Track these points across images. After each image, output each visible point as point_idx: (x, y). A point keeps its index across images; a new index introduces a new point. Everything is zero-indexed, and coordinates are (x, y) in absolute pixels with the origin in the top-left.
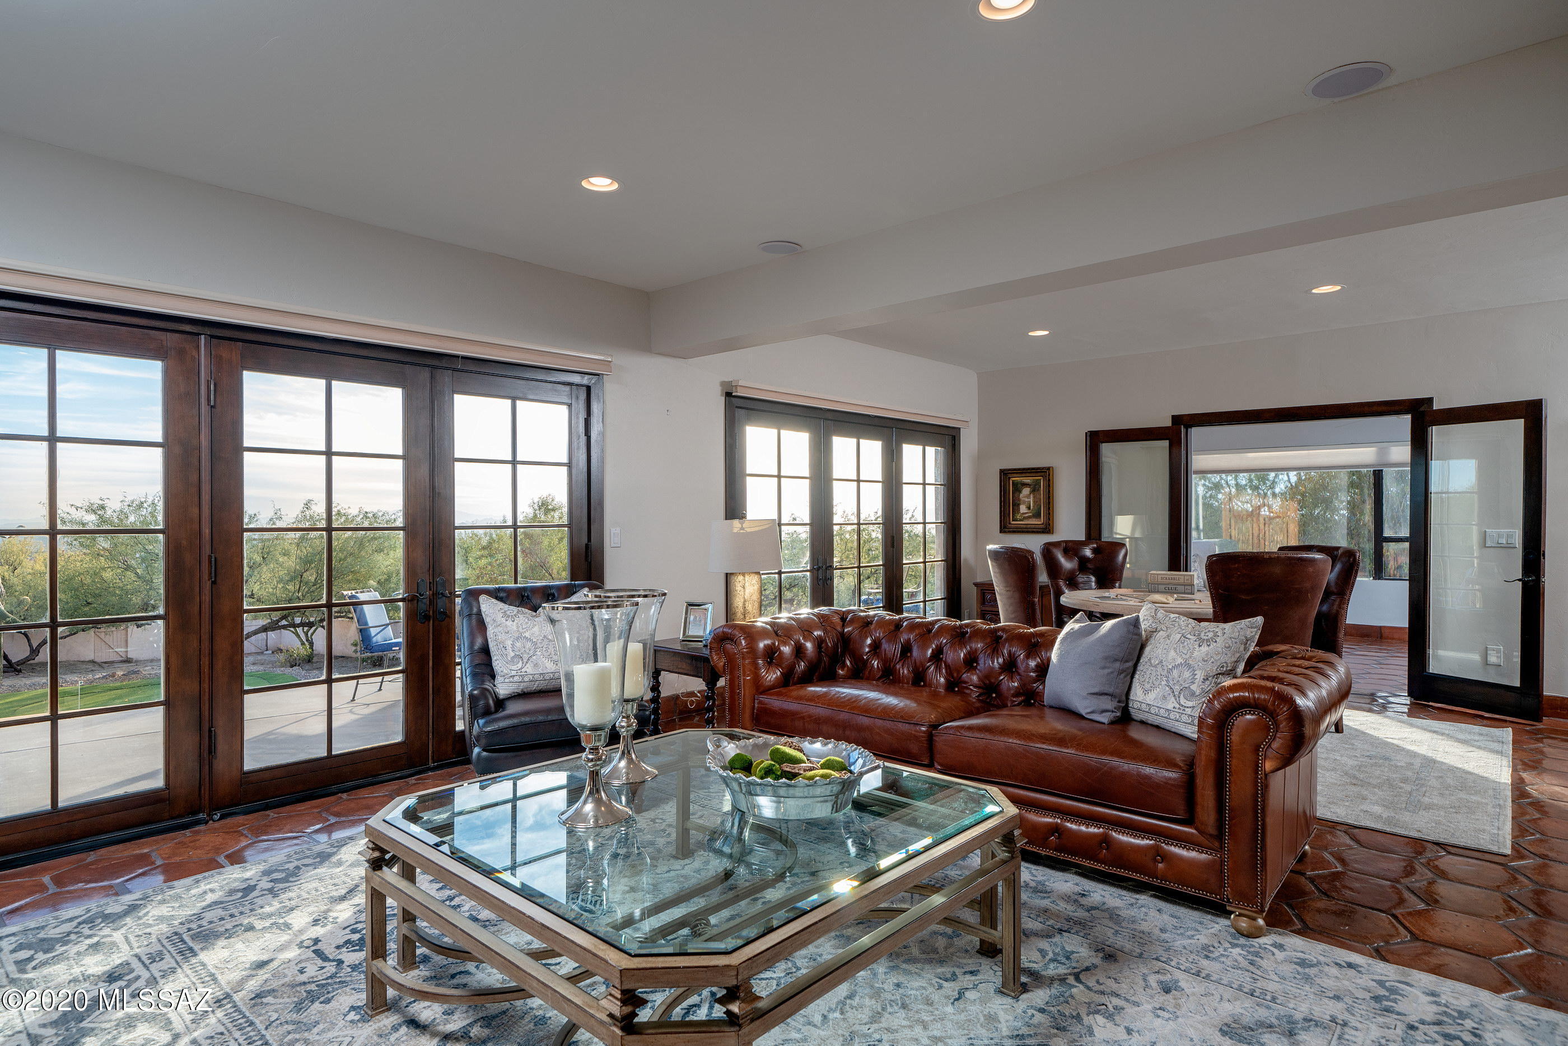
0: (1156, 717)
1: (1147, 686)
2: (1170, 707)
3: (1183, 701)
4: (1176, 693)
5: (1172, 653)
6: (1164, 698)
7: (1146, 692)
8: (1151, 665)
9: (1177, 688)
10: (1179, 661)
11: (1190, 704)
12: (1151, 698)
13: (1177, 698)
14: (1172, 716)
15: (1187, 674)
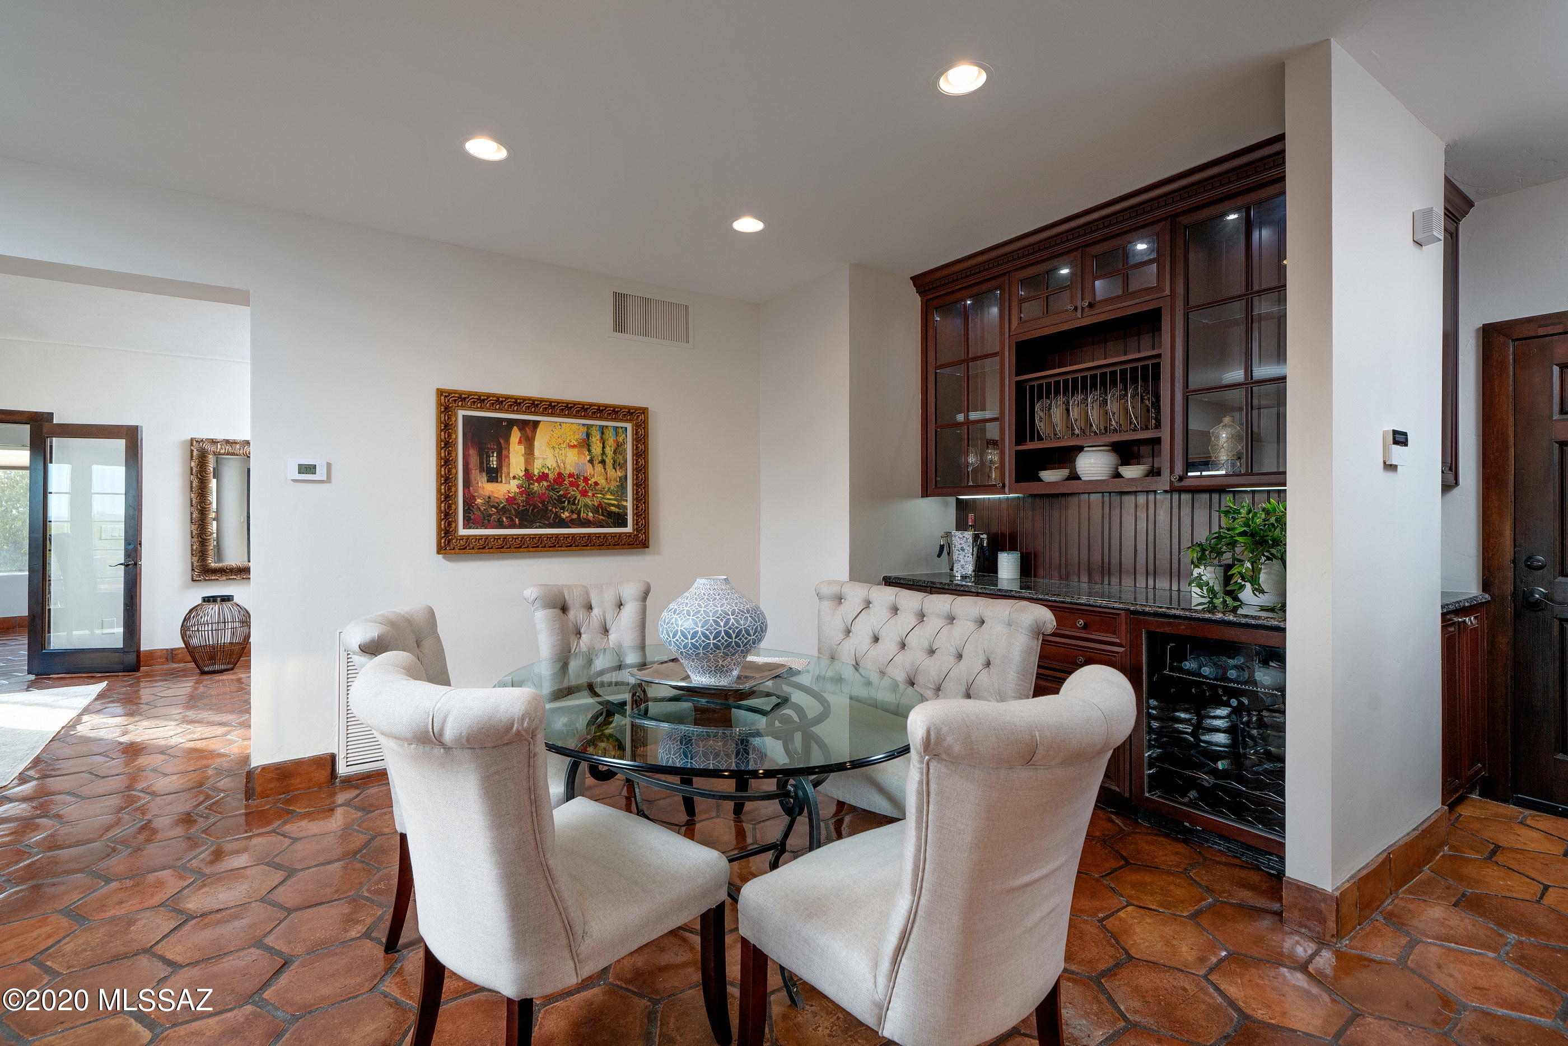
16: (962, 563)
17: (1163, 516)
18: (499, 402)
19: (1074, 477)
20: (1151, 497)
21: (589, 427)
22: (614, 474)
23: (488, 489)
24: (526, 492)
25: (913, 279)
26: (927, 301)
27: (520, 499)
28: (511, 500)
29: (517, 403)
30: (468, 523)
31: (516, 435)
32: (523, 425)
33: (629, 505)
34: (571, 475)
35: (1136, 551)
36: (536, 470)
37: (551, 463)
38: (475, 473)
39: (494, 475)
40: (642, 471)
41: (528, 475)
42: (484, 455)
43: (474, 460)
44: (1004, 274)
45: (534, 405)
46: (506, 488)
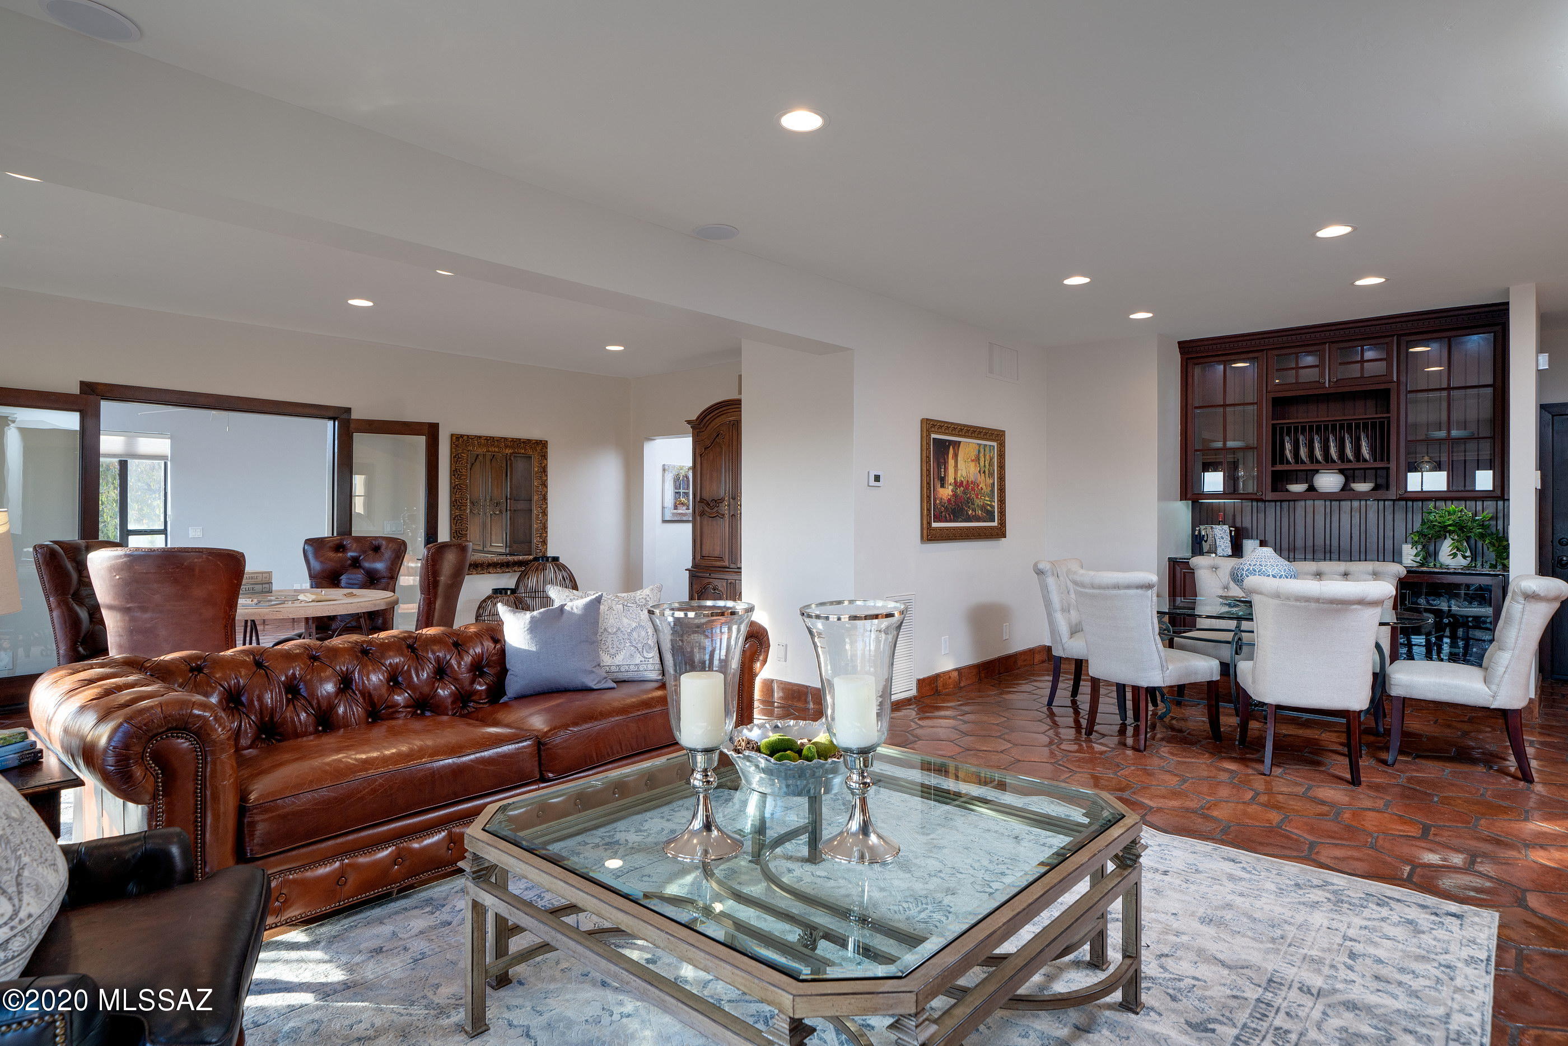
0: (626, 674)
1: (612, 651)
2: (638, 662)
3: (645, 654)
4: (640, 650)
5: (625, 621)
6: (632, 656)
7: (613, 656)
8: (610, 633)
9: (640, 646)
10: (634, 625)
11: (651, 655)
12: (619, 659)
13: (641, 653)
14: (641, 669)
15: (643, 633)
16: (1223, 547)
17: (1372, 516)
19: (1312, 488)
20: (1363, 503)
21: (979, 445)
22: (990, 481)
25: (1179, 343)
26: (1187, 359)
33: (996, 504)
34: (972, 482)
35: (1351, 537)
40: (1002, 479)
44: (1263, 350)
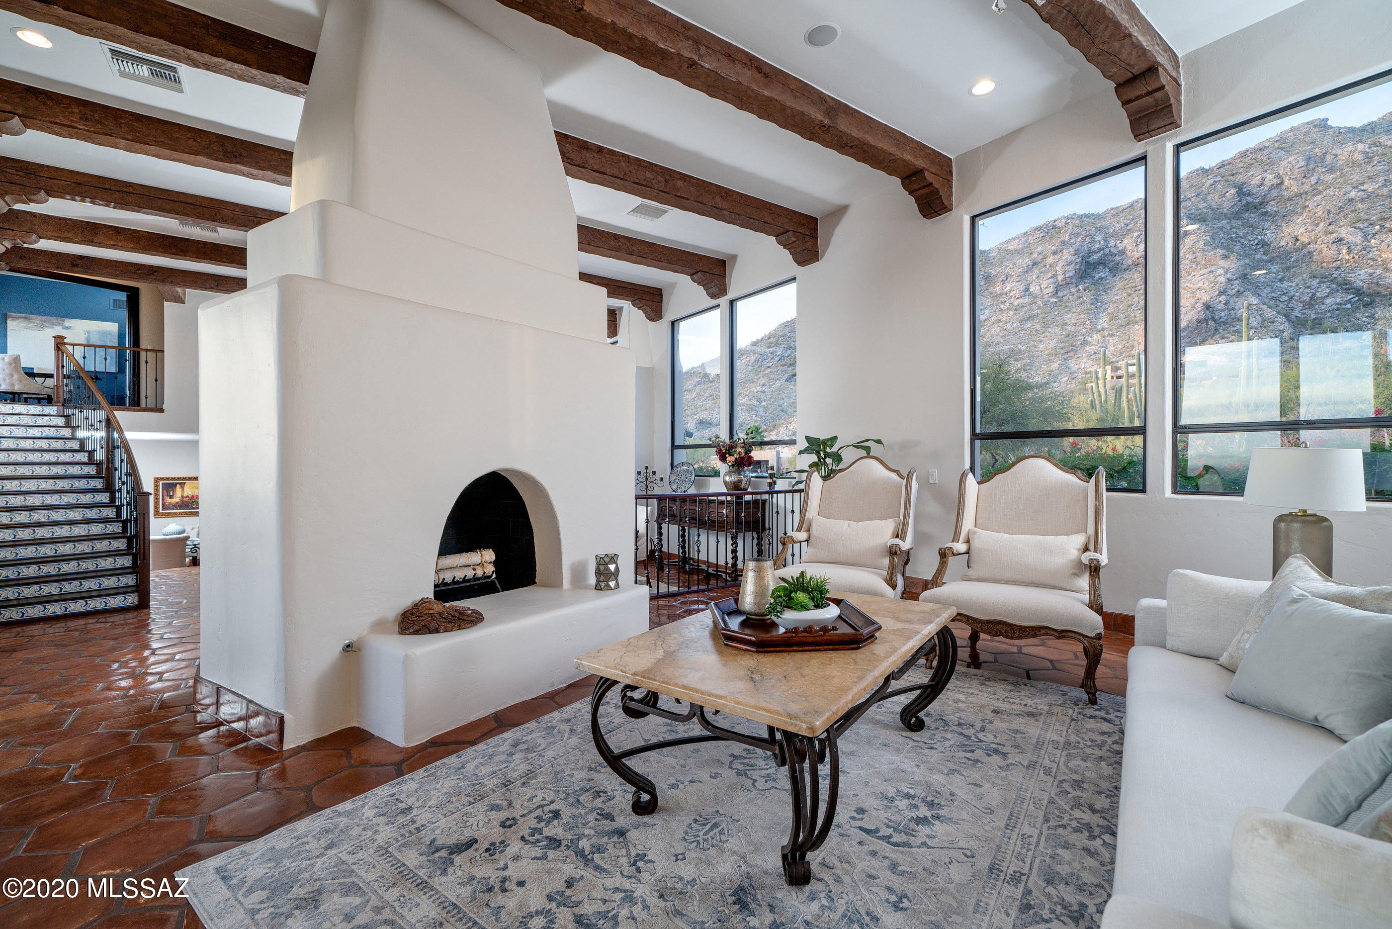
18: (173, 479)
23: (169, 500)
24: (182, 501)
27: (180, 503)
28: (177, 503)
29: (179, 479)
30: (163, 510)
31: (178, 486)
32: (180, 484)
36: (185, 495)
37: (190, 493)
38: (165, 497)
39: (171, 497)
41: (183, 497)
42: (168, 492)
43: (165, 493)
45: (184, 479)
46: (176, 499)
